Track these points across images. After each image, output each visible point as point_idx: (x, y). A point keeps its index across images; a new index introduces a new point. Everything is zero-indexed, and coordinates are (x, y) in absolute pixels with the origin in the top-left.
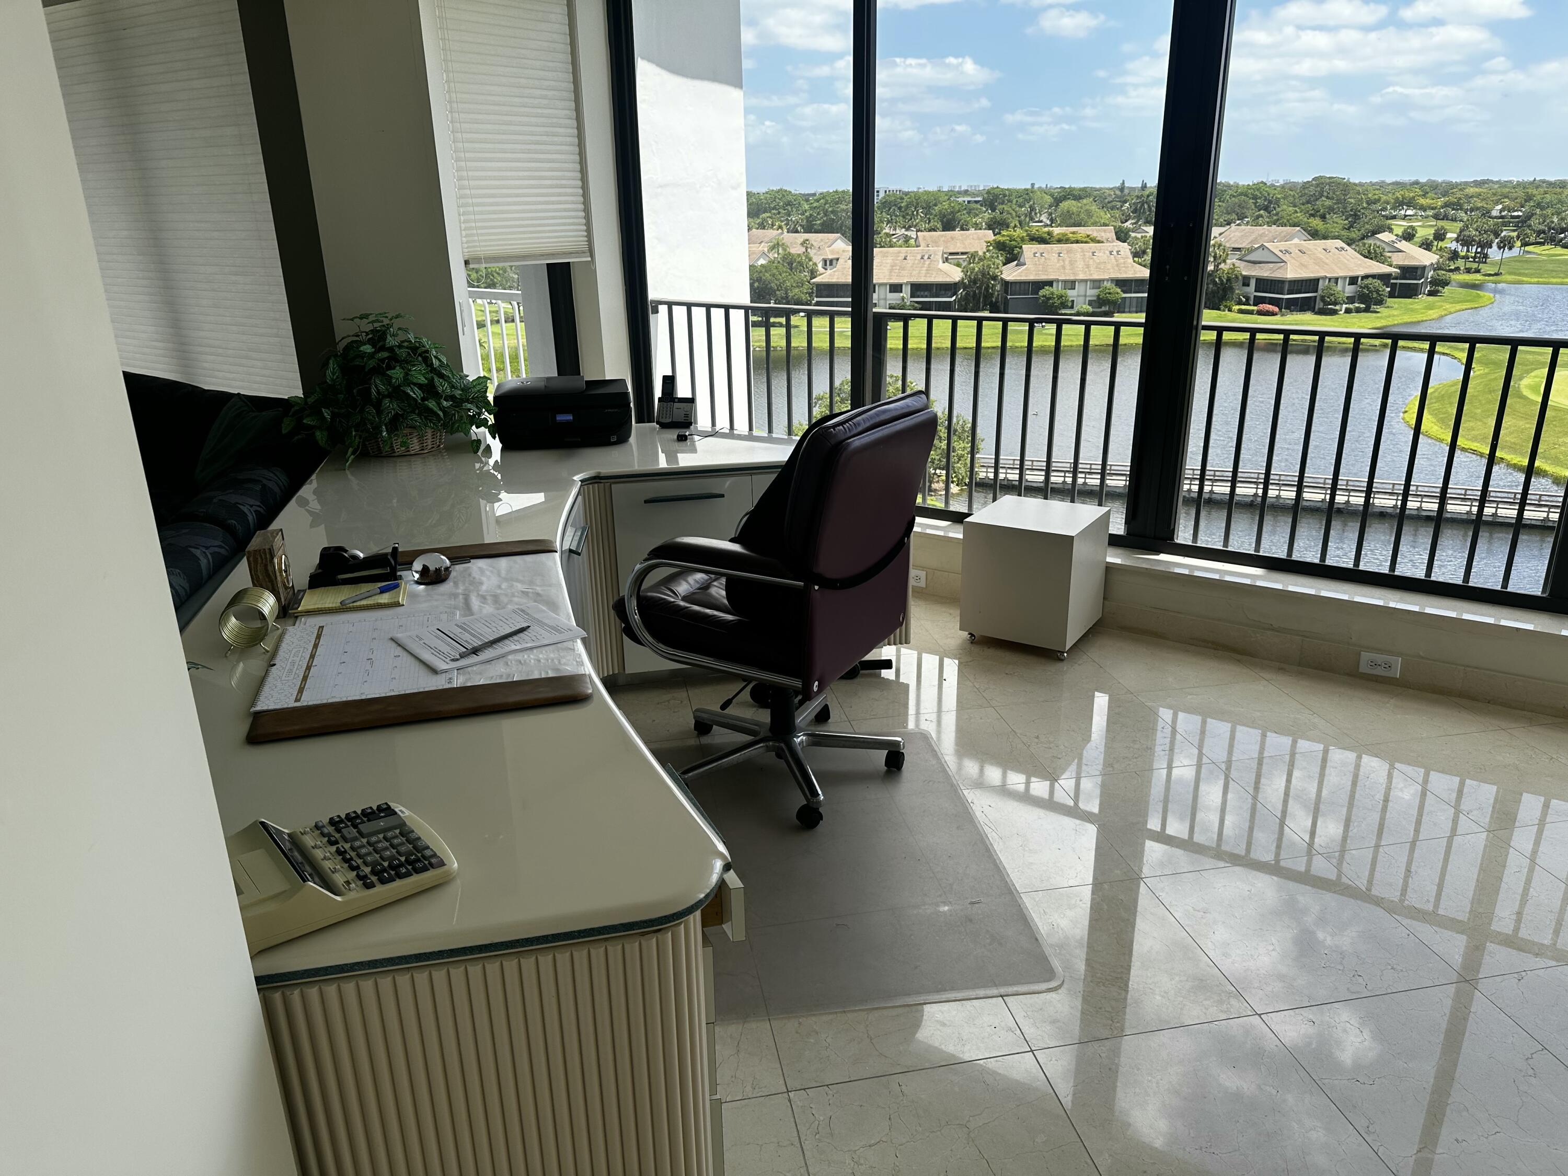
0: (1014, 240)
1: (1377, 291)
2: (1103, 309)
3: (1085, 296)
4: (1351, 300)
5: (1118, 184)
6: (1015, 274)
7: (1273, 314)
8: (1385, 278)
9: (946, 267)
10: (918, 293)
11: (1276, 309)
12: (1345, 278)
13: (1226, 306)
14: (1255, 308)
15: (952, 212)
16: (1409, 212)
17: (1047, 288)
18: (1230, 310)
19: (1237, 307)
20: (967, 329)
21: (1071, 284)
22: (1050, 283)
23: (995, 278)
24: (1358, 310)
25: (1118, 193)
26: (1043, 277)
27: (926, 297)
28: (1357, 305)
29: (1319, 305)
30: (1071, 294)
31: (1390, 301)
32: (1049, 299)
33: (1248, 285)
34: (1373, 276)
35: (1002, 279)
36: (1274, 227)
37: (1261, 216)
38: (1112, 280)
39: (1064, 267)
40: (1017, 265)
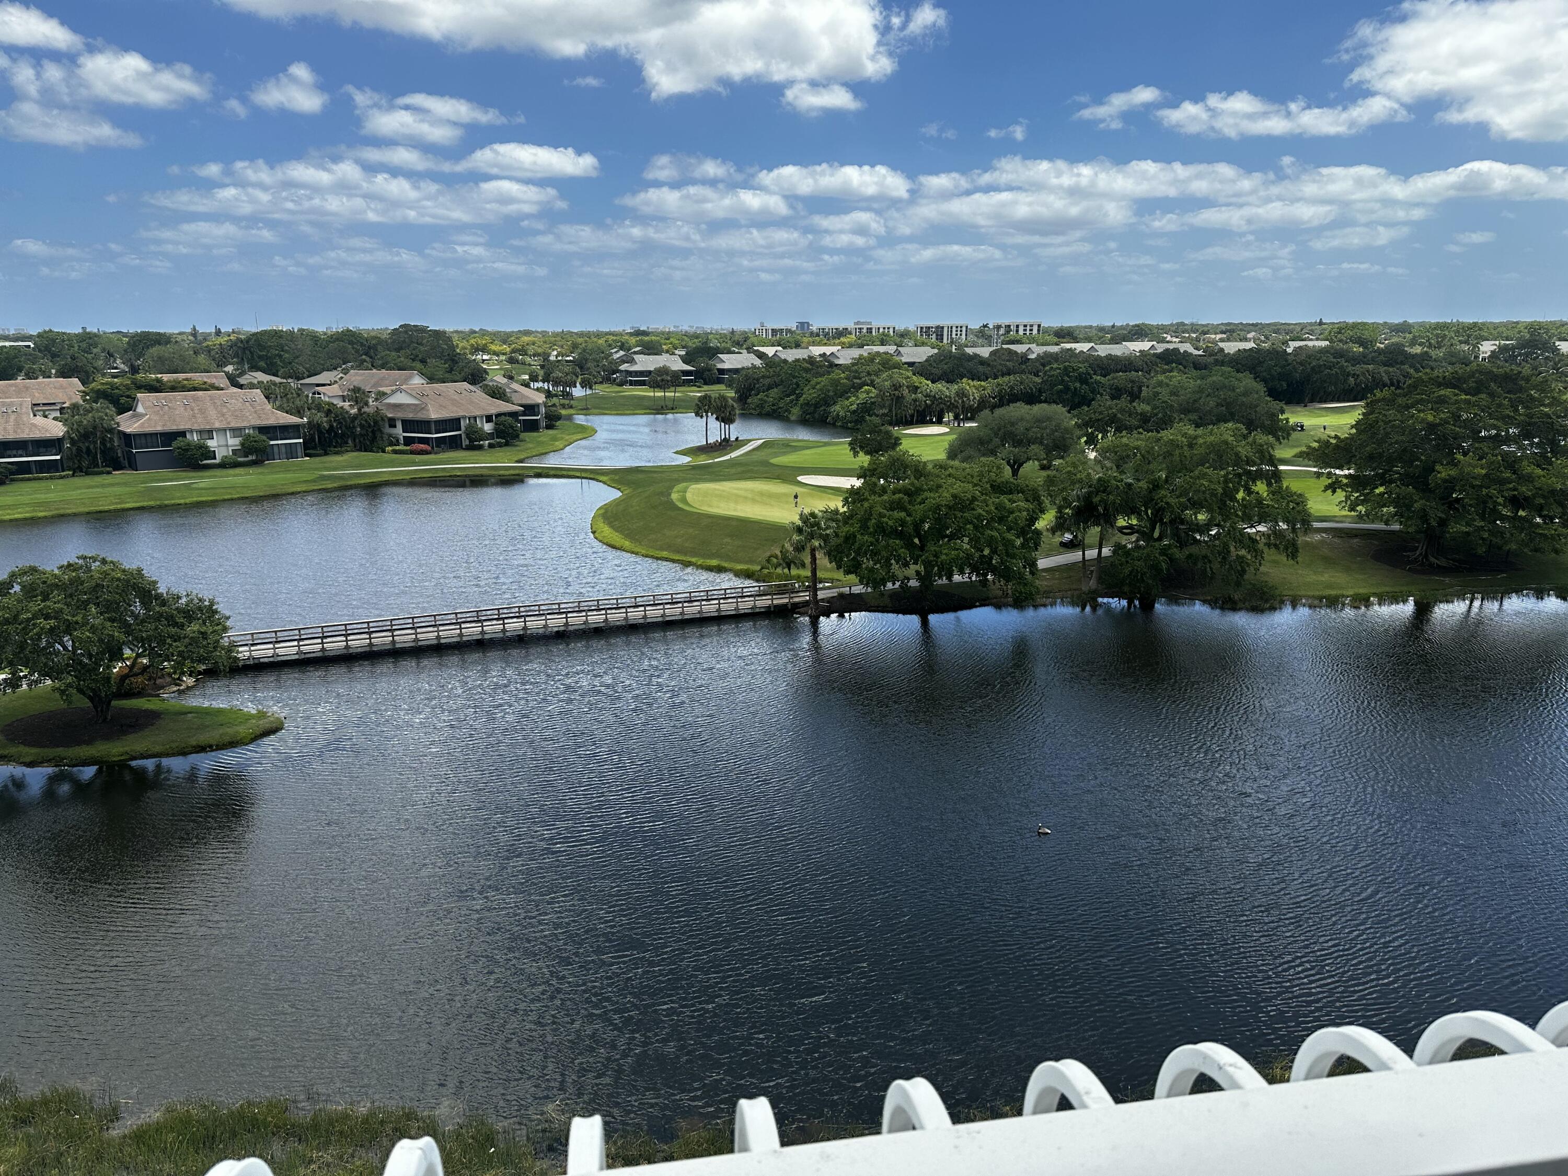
0: (117, 388)
1: (512, 427)
2: (250, 458)
3: (227, 446)
4: (490, 436)
5: (189, 330)
6: (136, 425)
7: (427, 453)
8: (514, 415)
9: (39, 420)
10: (9, 452)
11: (429, 448)
12: (482, 417)
13: (379, 448)
14: (406, 448)
15: (7, 358)
16: (485, 357)
17: (180, 439)
18: (384, 451)
19: (390, 448)
20: (91, 490)
21: (209, 433)
22: (183, 434)
23: (111, 430)
24: (500, 445)
25: (191, 338)
26: (174, 428)
27: (21, 456)
28: (498, 440)
29: (465, 442)
30: (212, 444)
31: (523, 435)
32: (187, 450)
33: (395, 426)
34: (504, 414)
35: (120, 432)
36: (384, 371)
37: (365, 361)
38: (254, 428)
39: (194, 416)
40: (133, 416)
